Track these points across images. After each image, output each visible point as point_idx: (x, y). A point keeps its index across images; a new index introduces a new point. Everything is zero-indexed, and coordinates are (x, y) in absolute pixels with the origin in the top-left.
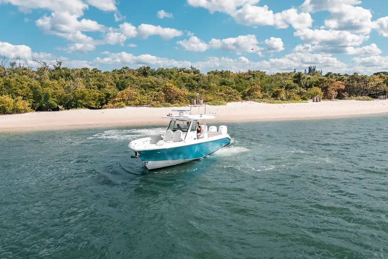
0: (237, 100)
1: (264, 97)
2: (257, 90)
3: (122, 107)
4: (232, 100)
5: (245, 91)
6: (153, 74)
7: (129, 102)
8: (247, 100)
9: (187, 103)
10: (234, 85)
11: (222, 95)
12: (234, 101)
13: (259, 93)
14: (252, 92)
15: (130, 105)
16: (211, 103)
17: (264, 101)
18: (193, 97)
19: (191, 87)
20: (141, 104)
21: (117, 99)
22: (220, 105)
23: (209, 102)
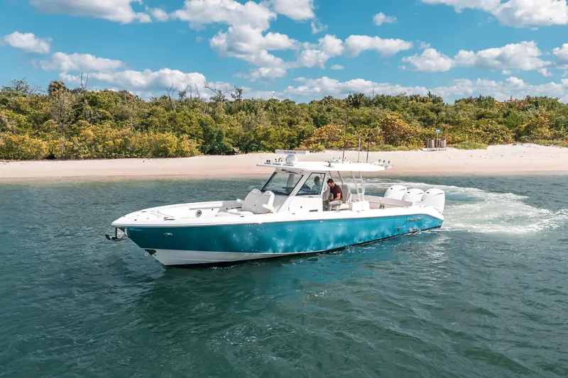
0: (506, 141)
1: (555, 137)
2: (542, 124)
3: (319, 150)
4: (497, 142)
5: (520, 127)
6: (369, 103)
7: (329, 143)
8: (524, 141)
9: (419, 144)
10: (500, 119)
11: (478, 133)
12: (501, 143)
13: (546, 131)
14: (533, 129)
15: (331, 148)
16: (460, 146)
17: (556, 144)
18: (430, 136)
19: (427, 122)
20: (347, 146)
21: (312, 139)
22: (475, 148)
23: (456, 145)
